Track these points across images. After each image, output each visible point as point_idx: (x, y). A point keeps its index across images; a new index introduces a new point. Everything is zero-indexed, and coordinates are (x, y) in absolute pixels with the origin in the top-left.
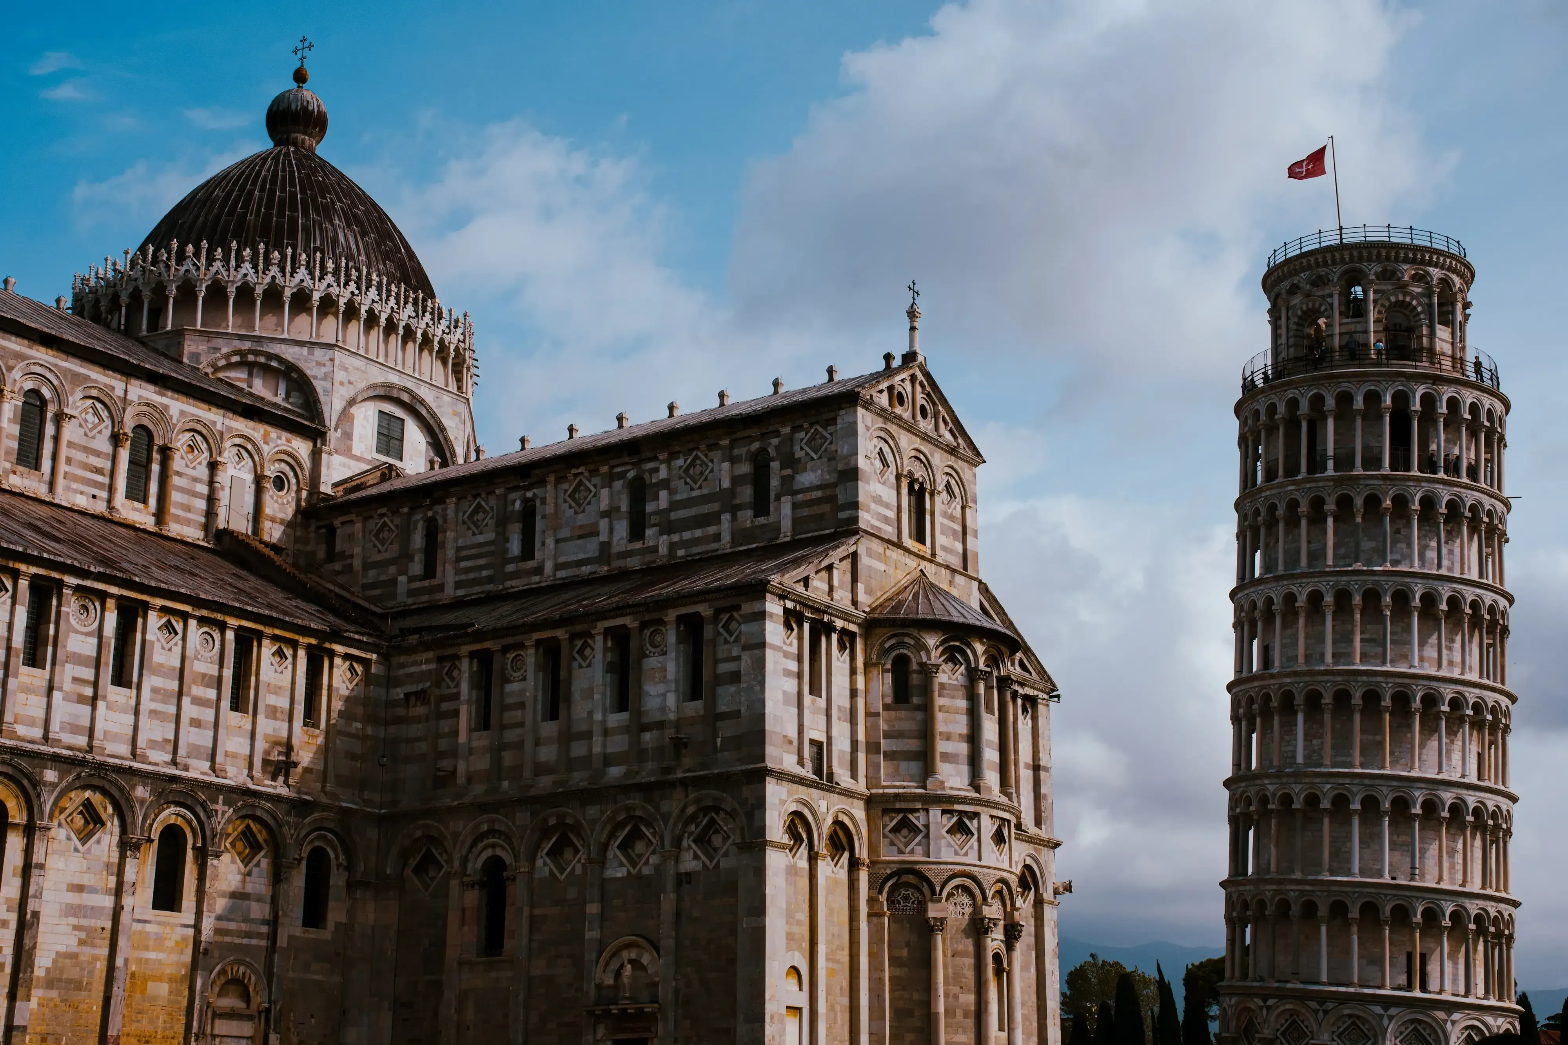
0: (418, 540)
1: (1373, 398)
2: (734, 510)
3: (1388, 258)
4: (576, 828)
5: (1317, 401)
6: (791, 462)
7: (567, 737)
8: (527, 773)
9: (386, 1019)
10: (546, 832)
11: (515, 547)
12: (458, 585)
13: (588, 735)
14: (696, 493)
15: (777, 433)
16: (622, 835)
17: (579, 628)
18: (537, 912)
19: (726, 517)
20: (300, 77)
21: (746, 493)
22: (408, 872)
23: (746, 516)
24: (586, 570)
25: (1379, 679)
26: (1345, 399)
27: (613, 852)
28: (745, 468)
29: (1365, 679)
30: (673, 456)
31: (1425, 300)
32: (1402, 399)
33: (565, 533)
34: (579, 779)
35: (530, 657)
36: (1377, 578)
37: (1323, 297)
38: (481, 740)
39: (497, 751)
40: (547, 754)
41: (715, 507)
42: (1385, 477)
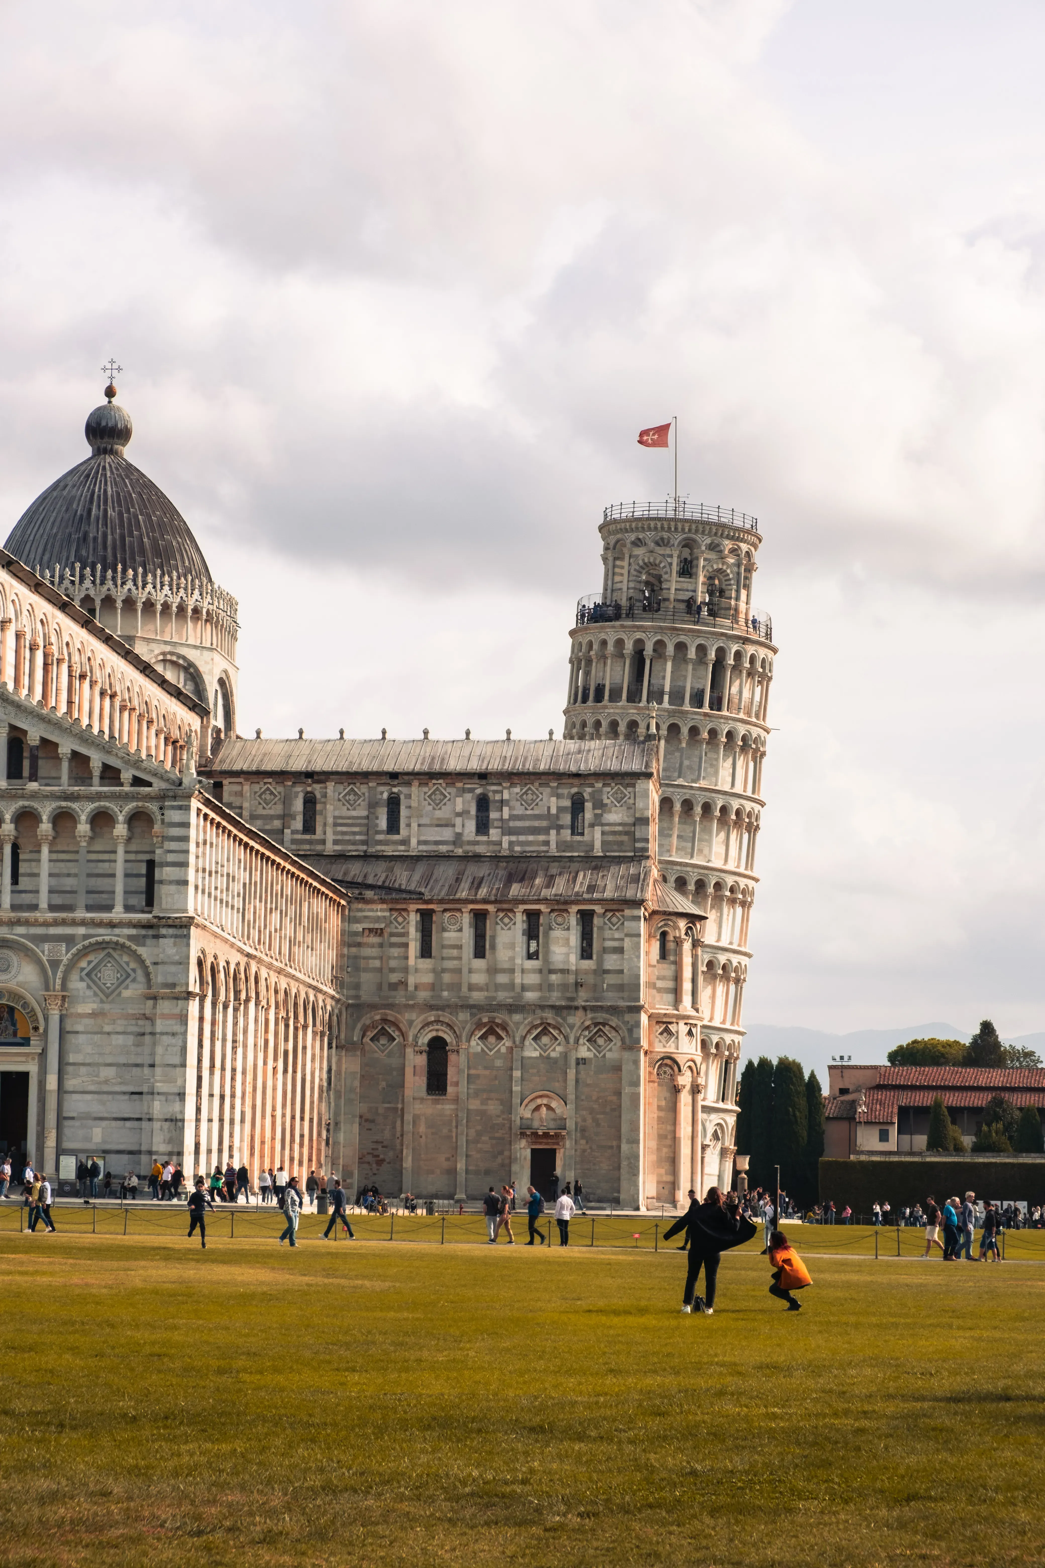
0: (298, 805)
1: (702, 649)
2: (559, 828)
3: (716, 534)
4: (504, 1027)
5: (660, 645)
6: (599, 805)
7: (493, 970)
8: (465, 989)
9: (356, 1128)
10: (479, 1025)
11: (383, 823)
12: (336, 842)
13: (512, 971)
14: (529, 812)
15: (592, 785)
16: (535, 1033)
17: (505, 906)
18: (472, 1072)
19: (553, 832)
20: (110, 392)
21: (567, 819)
22: (367, 1040)
23: (566, 834)
24: (443, 849)
25: (688, 869)
26: (681, 647)
27: (529, 1041)
28: (567, 803)
29: (679, 868)
30: (513, 785)
31: (735, 569)
32: (721, 653)
33: (425, 821)
34: (502, 996)
35: (466, 919)
36: (693, 792)
37: (663, 555)
38: (426, 964)
39: (438, 973)
40: (479, 978)
41: (544, 824)
42: (706, 715)
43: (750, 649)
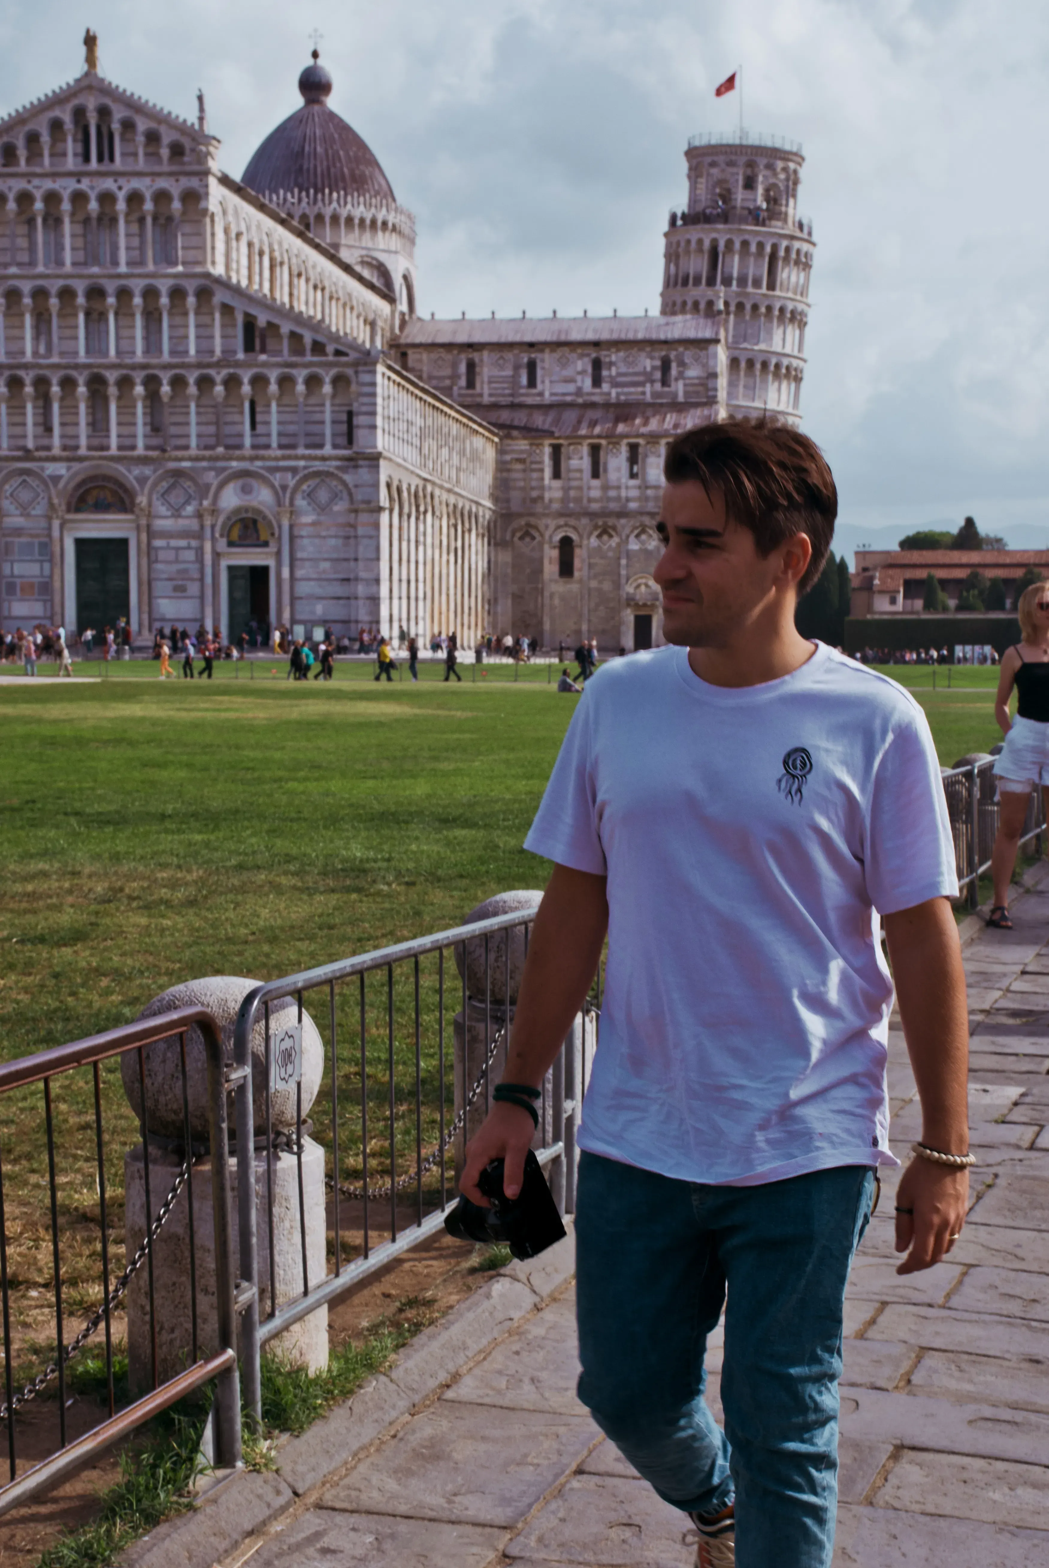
0: (463, 368)
2: (652, 382)
3: (770, 156)
4: (614, 528)
6: (682, 364)
7: (605, 488)
8: (585, 501)
9: (509, 602)
10: (596, 527)
11: (524, 380)
12: (491, 395)
13: (618, 488)
14: (631, 370)
15: (676, 350)
16: (636, 532)
17: (614, 440)
18: (592, 561)
19: (648, 385)
20: (315, 55)
21: (658, 375)
22: (516, 539)
23: (658, 386)
24: (568, 399)
27: (632, 538)
28: (658, 363)
30: (618, 350)
31: (785, 183)
32: (774, 248)
33: (555, 378)
34: (613, 506)
35: (585, 450)
36: (754, 353)
37: (731, 174)
38: (557, 484)
39: (566, 490)
40: (595, 493)
41: (641, 379)
42: (764, 295)
43: (797, 245)
